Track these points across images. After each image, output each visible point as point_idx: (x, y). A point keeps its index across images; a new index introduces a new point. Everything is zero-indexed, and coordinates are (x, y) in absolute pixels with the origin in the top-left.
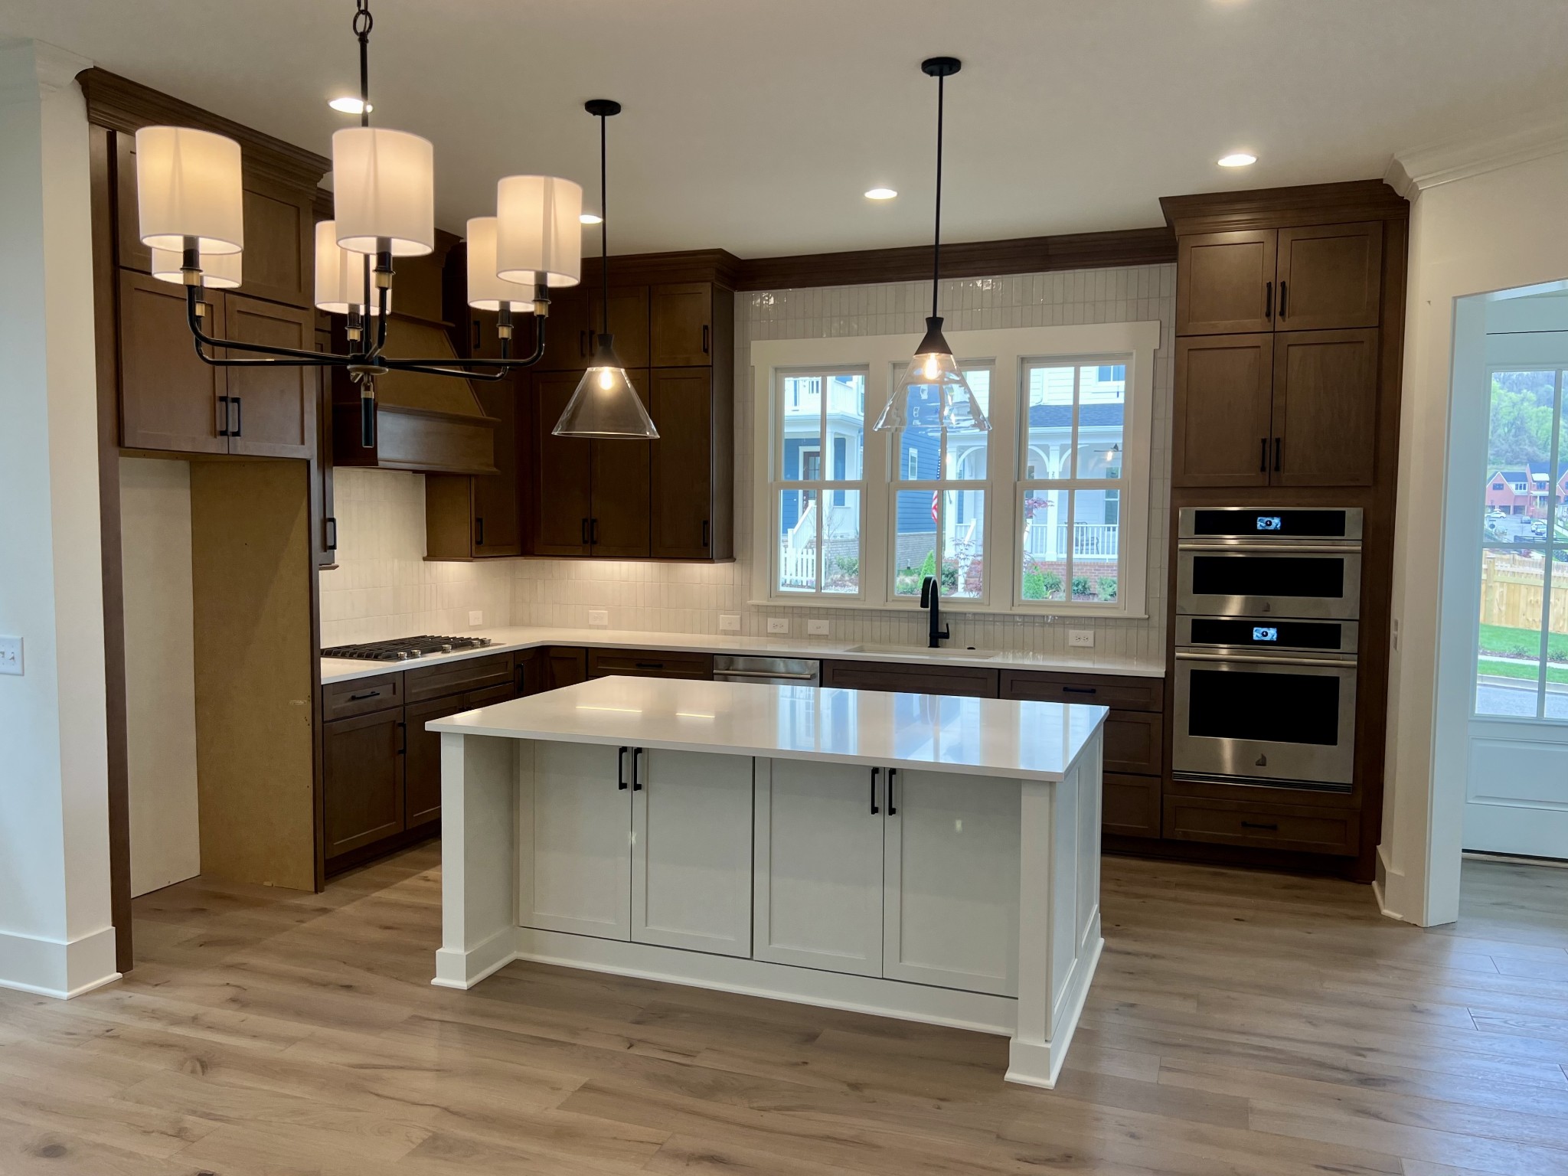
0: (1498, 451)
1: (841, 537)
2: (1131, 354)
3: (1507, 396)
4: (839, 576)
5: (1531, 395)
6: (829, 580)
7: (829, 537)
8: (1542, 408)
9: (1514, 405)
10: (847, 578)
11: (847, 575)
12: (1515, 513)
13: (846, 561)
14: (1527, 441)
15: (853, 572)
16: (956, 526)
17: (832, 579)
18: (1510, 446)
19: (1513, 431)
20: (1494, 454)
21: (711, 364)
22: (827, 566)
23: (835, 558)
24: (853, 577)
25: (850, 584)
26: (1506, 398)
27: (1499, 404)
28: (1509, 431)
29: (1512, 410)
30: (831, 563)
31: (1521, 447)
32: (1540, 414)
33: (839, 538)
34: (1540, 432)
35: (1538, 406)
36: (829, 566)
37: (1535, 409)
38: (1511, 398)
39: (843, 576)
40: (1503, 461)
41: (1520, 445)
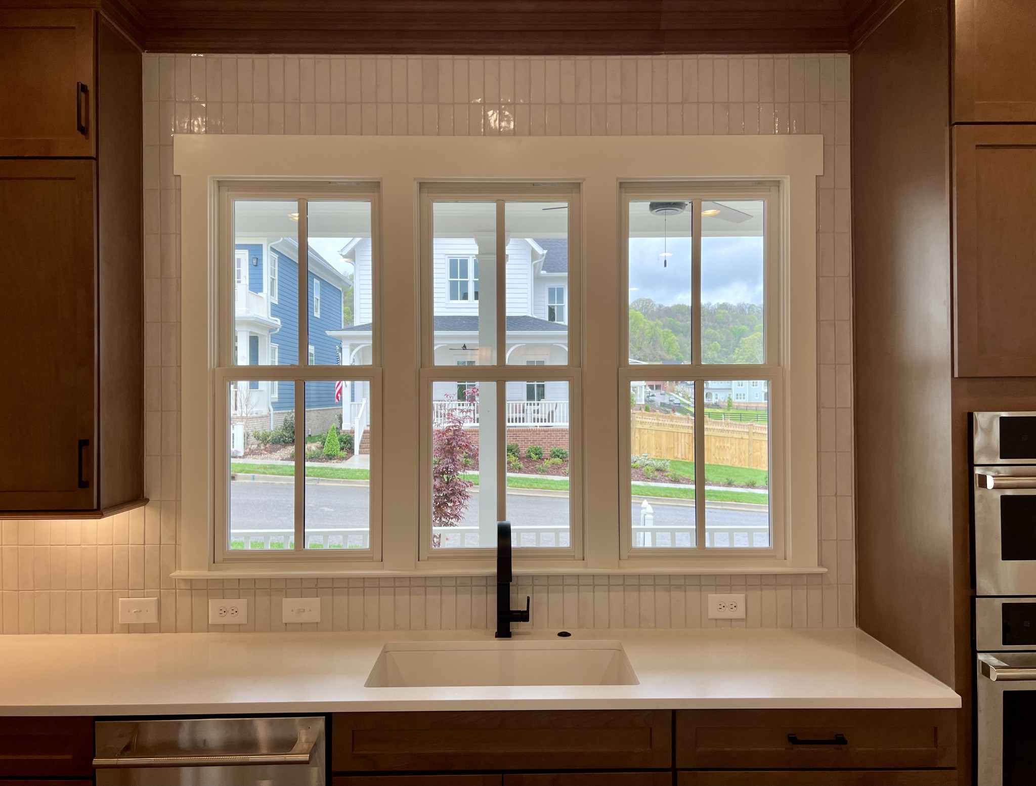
0: (645, 354)
1: (256, 413)
2: (778, 184)
3: (648, 323)
4: (256, 446)
5: (660, 322)
6: (248, 450)
7: (247, 415)
8: (666, 330)
9: (652, 328)
10: (262, 447)
11: (262, 445)
12: (656, 389)
13: (261, 433)
14: (659, 348)
15: (268, 442)
16: (351, 404)
17: (250, 449)
18: (651, 351)
19: (652, 342)
20: (643, 356)
21: (93, 154)
22: (246, 438)
23: (252, 431)
24: (267, 446)
25: (266, 452)
26: (647, 324)
27: (644, 327)
28: (650, 343)
29: (650, 330)
30: (248, 435)
31: (657, 351)
32: (665, 333)
33: (254, 415)
34: (665, 343)
35: (663, 329)
36: (247, 438)
37: (662, 331)
38: (650, 324)
39: (259, 445)
40: (648, 360)
41: (656, 350)
